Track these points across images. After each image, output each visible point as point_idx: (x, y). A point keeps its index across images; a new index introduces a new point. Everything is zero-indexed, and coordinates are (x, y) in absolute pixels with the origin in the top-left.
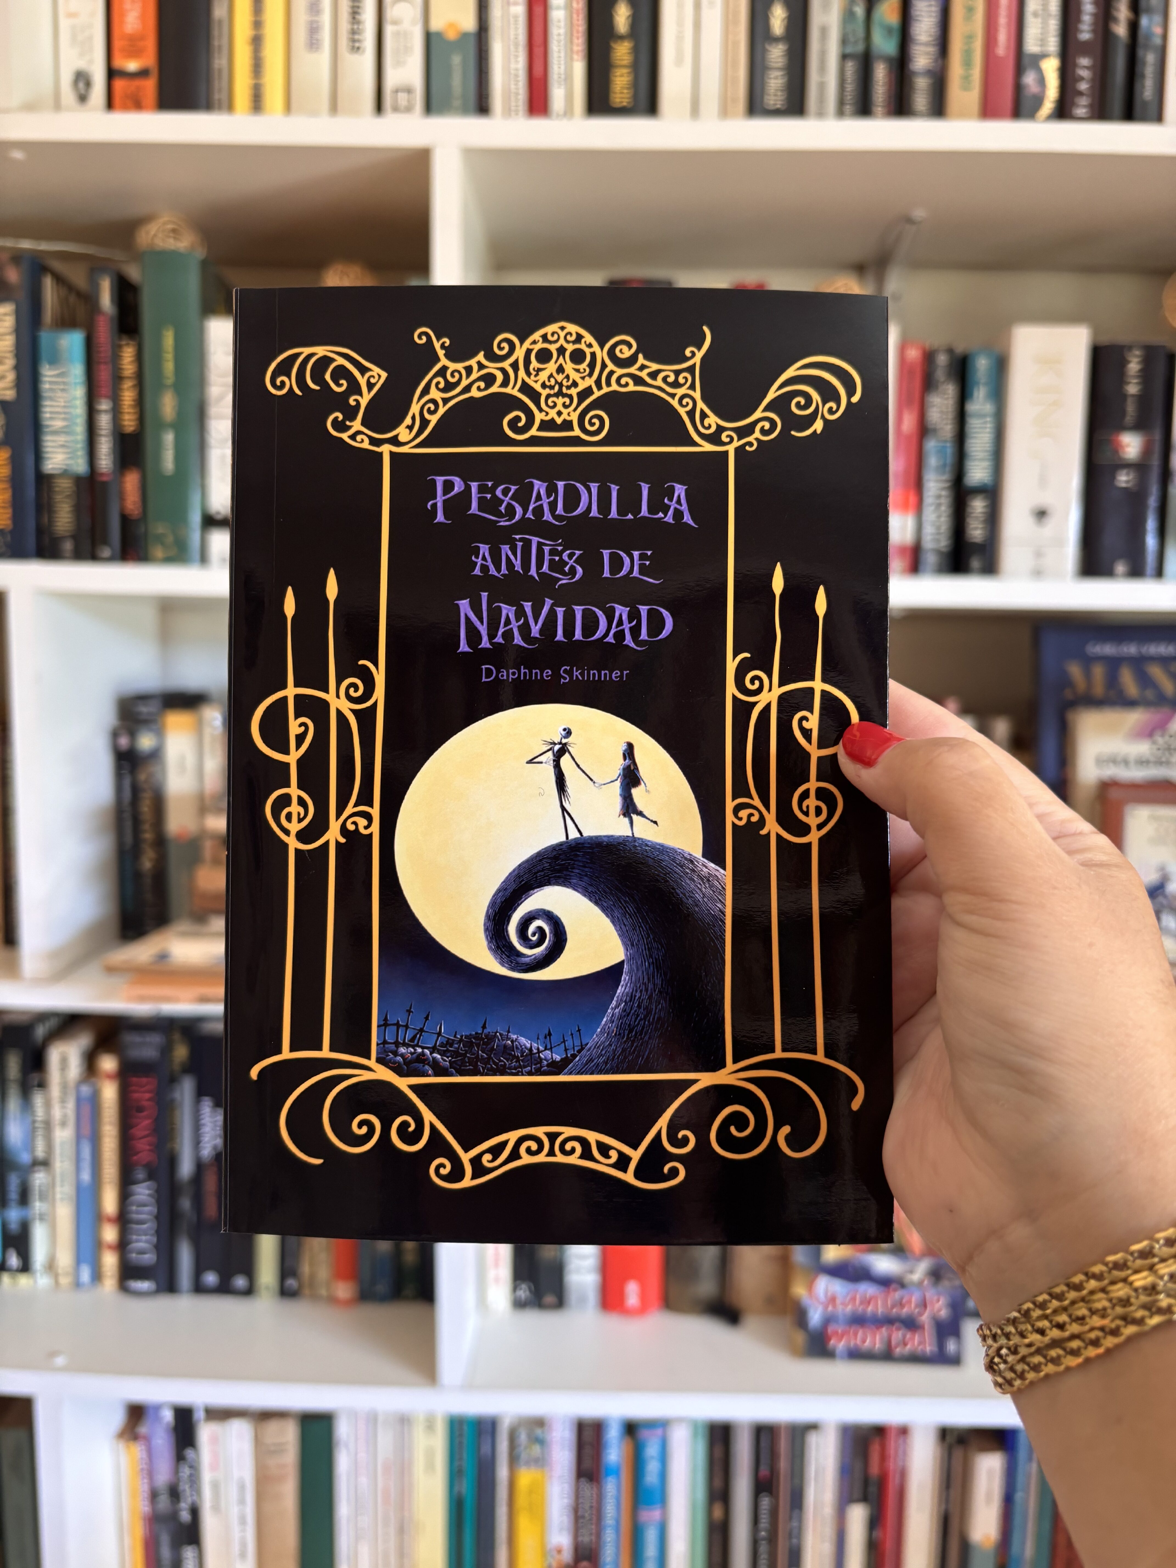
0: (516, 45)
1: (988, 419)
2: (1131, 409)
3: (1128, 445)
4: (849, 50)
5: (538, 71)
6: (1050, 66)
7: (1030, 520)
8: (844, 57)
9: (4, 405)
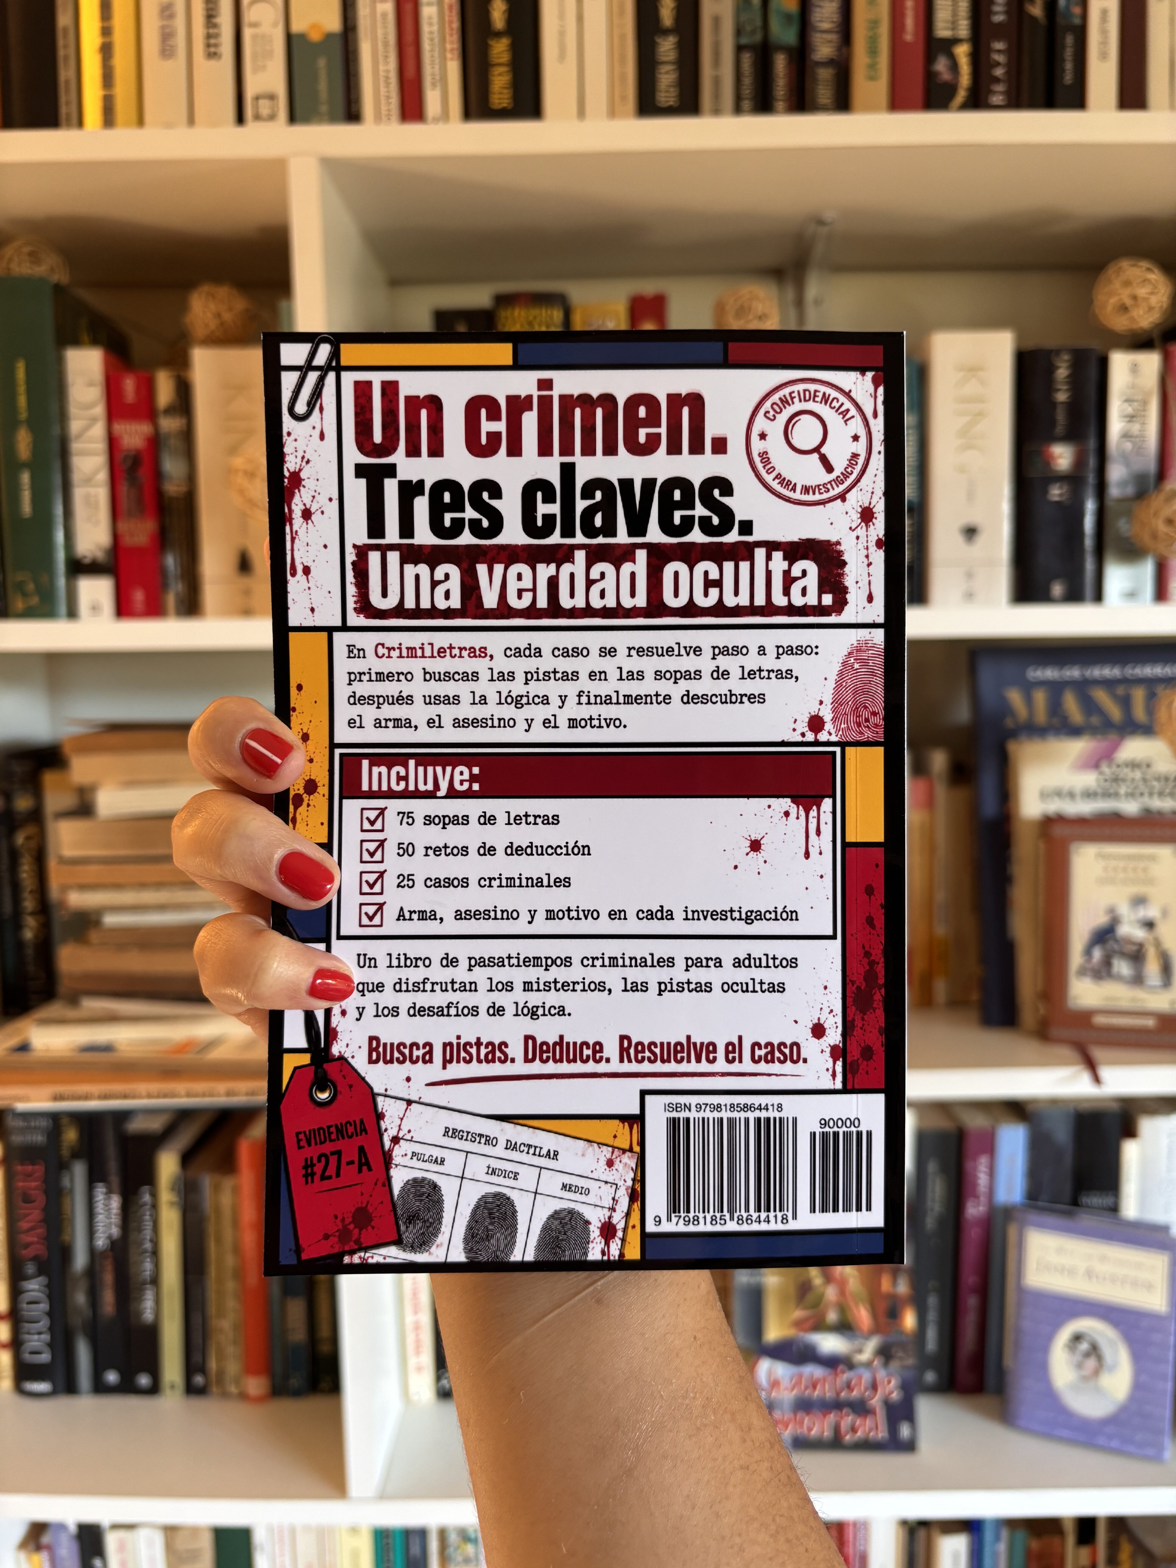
0: (386, 44)
1: (910, 432)
2: (1061, 417)
3: (1060, 457)
4: (744, 41)
5: (410, 72)
6: (962, 51)
7: (959, 539)
8: (739, 49)
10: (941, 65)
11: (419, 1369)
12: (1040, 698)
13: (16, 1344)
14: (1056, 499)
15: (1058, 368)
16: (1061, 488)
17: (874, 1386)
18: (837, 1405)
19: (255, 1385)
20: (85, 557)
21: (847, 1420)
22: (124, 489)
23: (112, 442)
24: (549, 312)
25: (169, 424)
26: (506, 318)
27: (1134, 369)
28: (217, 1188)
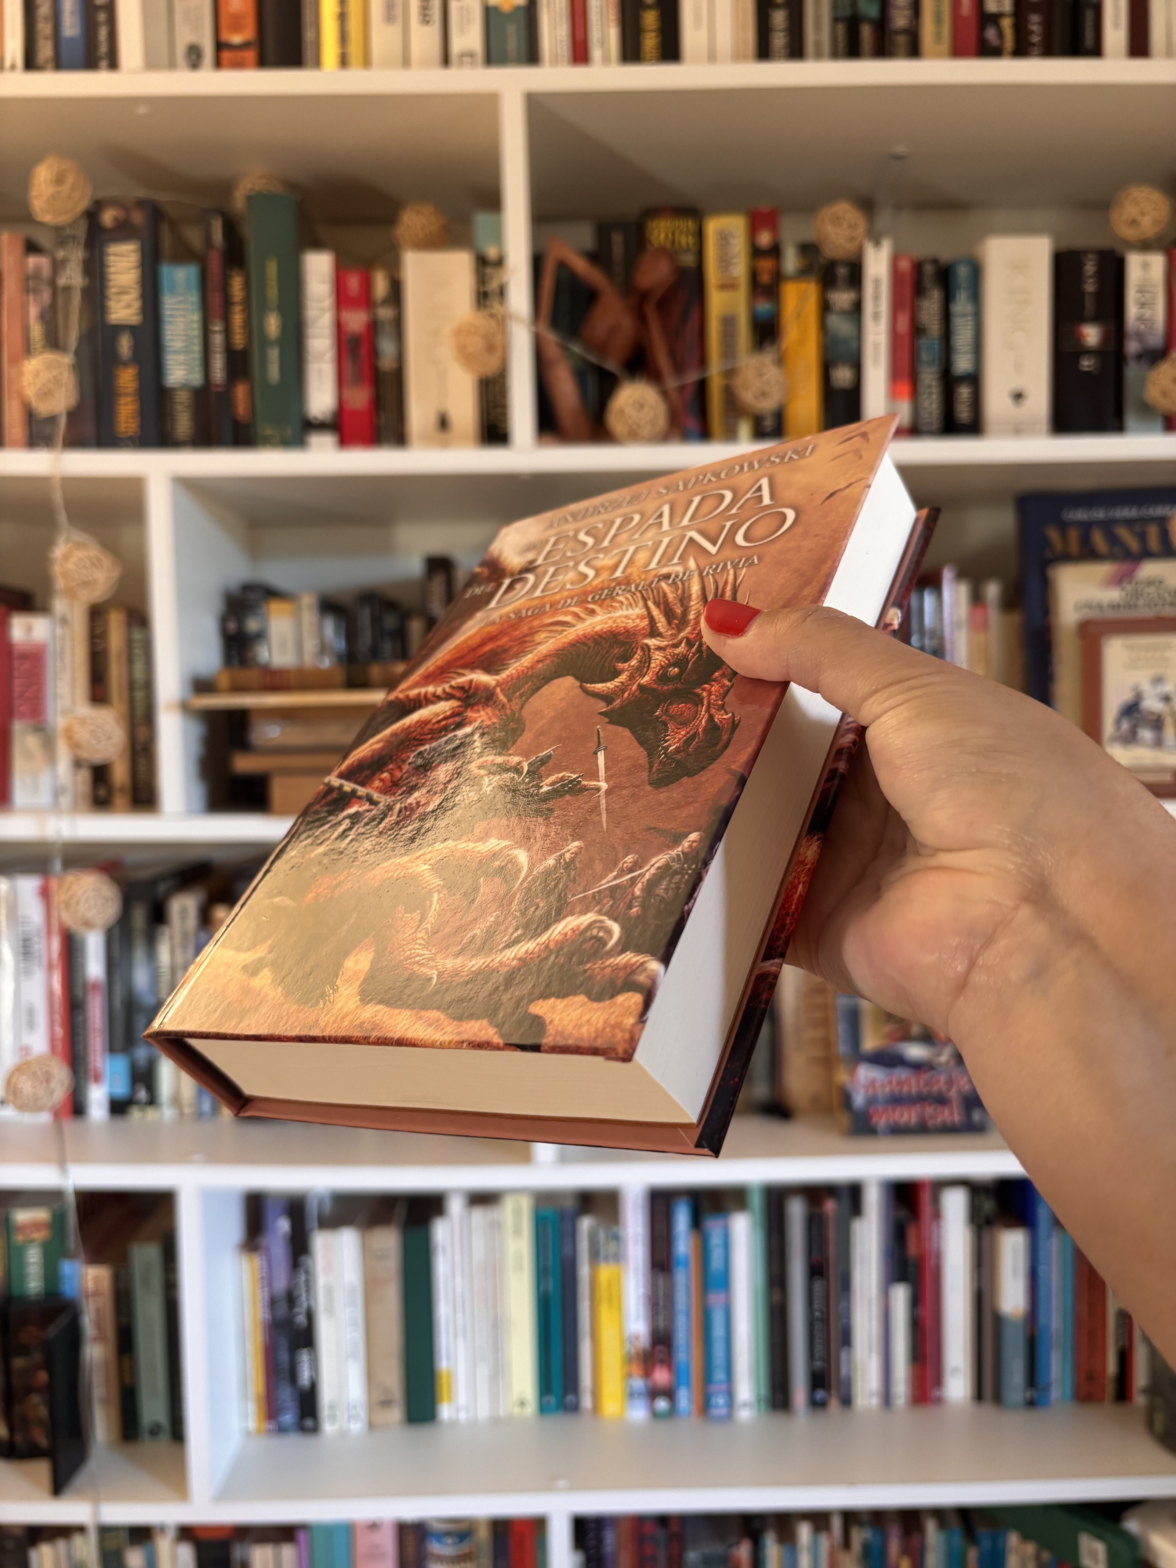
0: (561, 15)
1: (969, 318)
2: (1089, 303)
3: (1089, 335)
4: (839, 14)
5: (580, 37)
6: (1007, 24)
7: (1008, 402)
8: (836, 20)
9: (132, 329)
10: (991, 34)
12: (1074, 535)
14: (1087, 369)
15: (1085, 265)
16: (1089, 358)
17: (950, 1082)
18: (921, 1099)
20: (316, 419)
21: (929, 1110)
22: (348, 365)
23: (339, 327)
24: (686, 222)
25: (385, 313)
26: (653, 227)
27: (1146, 266)
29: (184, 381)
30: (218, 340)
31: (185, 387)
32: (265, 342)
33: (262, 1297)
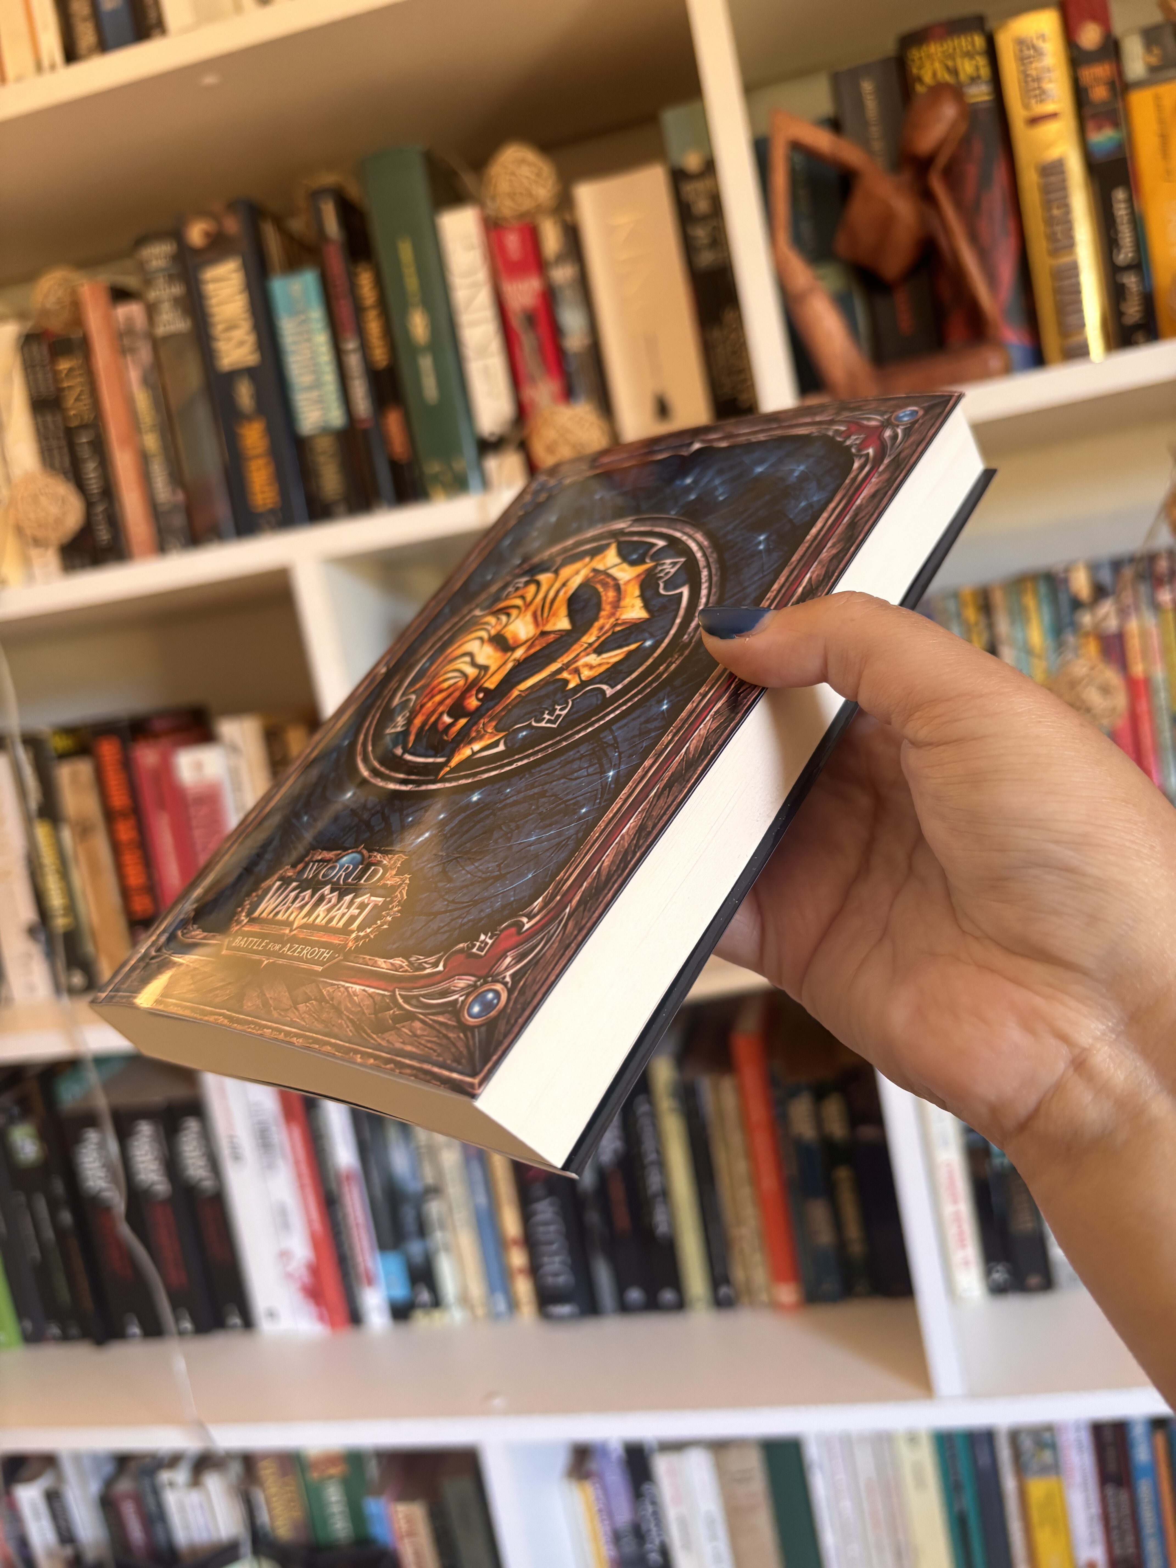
9: (250, 372)
11: (966, 1263)
13: (534, 1270)
19: (787, 1294)
20: (492, 436)
23: (502, 307)
24: (969, 39)
25: (562, 274)
26: (921, 58)
28: (716, 1089)
29: (322, 424)
30: (354, 361)
31: (326, 431)
32: (414, 350)
33: (603, 1531)
